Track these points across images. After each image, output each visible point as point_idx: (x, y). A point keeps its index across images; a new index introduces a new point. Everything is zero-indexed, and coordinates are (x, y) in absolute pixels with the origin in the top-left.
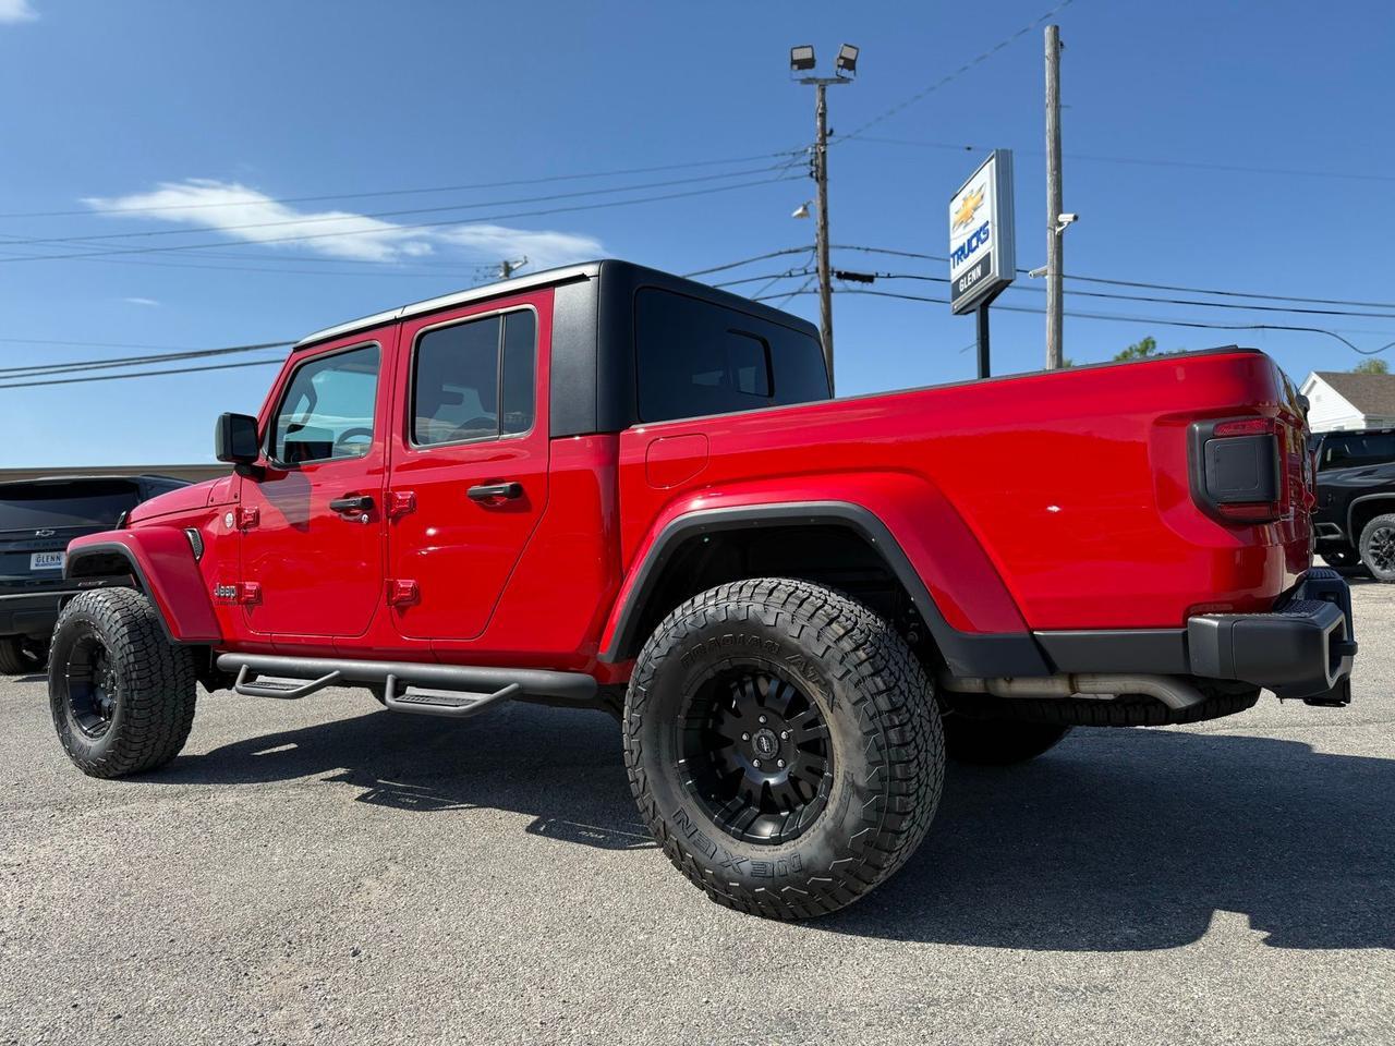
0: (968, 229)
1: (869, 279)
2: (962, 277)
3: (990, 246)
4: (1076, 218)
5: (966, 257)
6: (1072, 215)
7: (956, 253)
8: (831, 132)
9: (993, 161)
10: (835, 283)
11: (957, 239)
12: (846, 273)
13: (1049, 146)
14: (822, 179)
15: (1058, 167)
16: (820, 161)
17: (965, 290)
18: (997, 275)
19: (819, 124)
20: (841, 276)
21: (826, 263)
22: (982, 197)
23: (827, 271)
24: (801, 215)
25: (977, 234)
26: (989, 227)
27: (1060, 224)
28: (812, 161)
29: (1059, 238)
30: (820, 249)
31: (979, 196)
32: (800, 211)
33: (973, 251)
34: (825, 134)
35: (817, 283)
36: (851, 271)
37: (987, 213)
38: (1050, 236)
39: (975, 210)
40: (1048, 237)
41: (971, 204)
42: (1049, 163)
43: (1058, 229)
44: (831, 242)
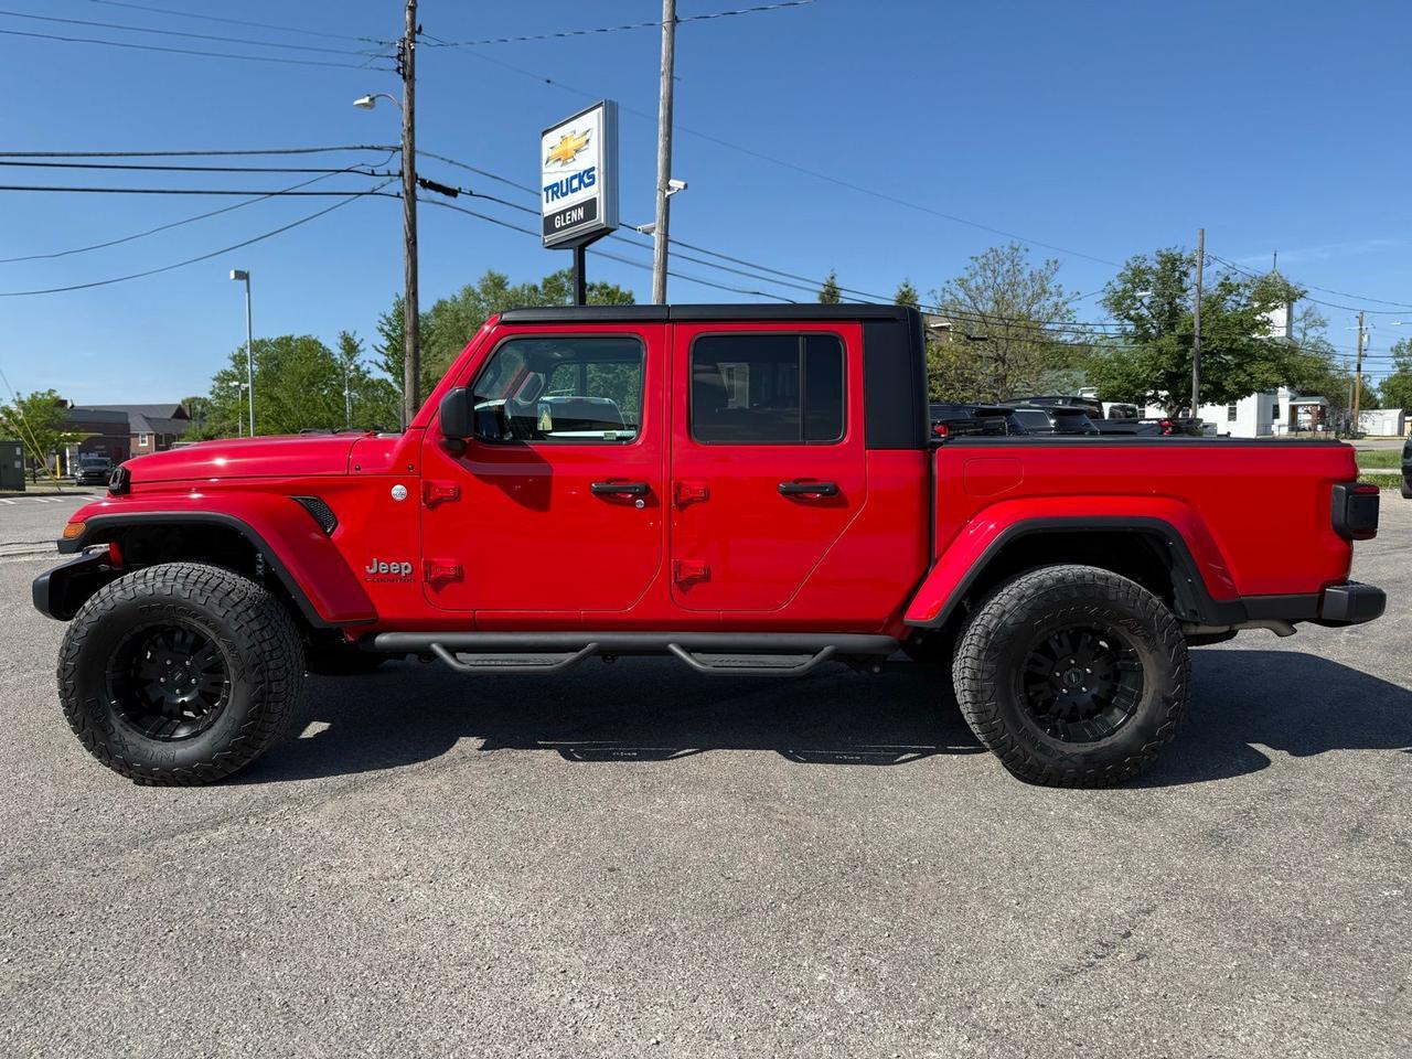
0: (565, 168)
1: (453, 193)
2: (559, 214)
3: (595, 191)
4: (686, 186)
5: (564, 195)
6: (683, 184)
7: (551, 187)
8: (420, 28)
9: (600, 109)
10: (420, 192)
11: (551, 175)
12: (430, 182)
13: (662, 113)
14: (409, 77)
15: (669, 134)
16: (408, 58)
17: (562, 228)
18: (602, 221)
19: (408, 17)
20: (425, 184)
21: (412, 168)
22: (588, 141)
23: (414, 177)
24: (365, 105)
25: (580, 177)
26: (595, 173)
27: (669, 188)
28: (399, 55)
29: (667, 200)
30: (406, 153)
31: (584, 138)
32: (366, 100)
33: (574, 191)
34: (416, 31)
35: (398, 186)
36: (436, 181)
37: (592, 157)
38: (659, 198)
39: (577, 151)
40: (658, 198)
41: (571, 145)
42: (661, 129)
43: (668, 193)
44: (417, 146)
